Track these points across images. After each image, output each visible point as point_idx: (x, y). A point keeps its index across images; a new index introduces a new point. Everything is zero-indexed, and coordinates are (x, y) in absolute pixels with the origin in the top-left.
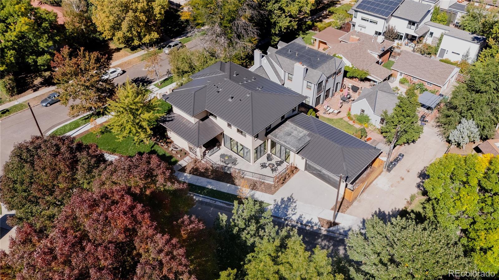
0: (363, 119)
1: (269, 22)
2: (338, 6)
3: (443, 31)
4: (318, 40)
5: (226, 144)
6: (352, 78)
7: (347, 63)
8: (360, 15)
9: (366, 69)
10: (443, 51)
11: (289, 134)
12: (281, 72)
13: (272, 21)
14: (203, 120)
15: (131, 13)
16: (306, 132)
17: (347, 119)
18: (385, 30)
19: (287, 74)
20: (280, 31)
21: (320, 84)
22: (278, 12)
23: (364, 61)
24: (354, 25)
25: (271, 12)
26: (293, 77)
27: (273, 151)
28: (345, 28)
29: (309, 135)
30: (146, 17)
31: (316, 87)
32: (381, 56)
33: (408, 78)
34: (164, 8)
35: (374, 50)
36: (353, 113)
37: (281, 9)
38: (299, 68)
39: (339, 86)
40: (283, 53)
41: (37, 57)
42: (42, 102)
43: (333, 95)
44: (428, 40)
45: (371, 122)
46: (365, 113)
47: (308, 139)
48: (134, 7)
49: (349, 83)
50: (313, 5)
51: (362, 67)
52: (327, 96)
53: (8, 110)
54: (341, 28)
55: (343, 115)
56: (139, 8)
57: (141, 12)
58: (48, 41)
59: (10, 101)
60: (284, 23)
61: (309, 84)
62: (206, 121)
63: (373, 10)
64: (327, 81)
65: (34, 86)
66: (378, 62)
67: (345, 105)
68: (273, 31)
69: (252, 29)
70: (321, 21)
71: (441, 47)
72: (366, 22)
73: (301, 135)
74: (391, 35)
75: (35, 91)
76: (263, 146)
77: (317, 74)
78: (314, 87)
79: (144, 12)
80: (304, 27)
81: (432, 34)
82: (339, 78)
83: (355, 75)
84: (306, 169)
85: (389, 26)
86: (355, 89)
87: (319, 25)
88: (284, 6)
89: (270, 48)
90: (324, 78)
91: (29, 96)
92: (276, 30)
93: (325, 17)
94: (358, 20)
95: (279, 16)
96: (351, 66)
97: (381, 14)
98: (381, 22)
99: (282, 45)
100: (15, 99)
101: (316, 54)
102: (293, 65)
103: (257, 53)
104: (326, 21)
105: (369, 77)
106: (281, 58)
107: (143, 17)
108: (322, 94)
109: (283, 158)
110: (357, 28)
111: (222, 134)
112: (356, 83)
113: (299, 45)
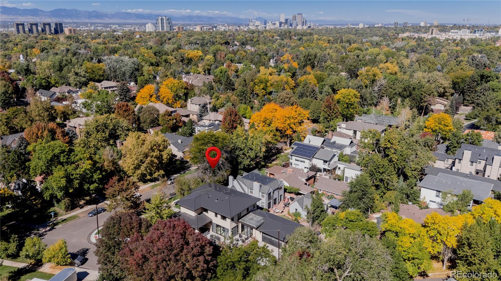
0: (297, 214)
1: (237, 162)
2: (282, 154)
3: (345, 166)
4: (269, 172)
5: (214, 230)
6: (290, 193)
7: (286, 184)
8: (294, 158)
9: (297, 187)
10: (347, 178)
11: (252, 219)
12: (246, 189)
13: (239, 161)
14: (199, 214)
15: (149, 158)
16: (261, 218)
17: (288, 216)
18: (310, 166)
19: (249, 189)
20: (244, 167)
21: (269, 194)
22: (243, 156)
23: (297, 183)
24: (291, 164)
25: (238, 156)
26: (253, 191)
27: (243, 233)
28: (286, 165)
29: (263, 219)
30: (158, 161)
31: (267, 195)
32: (307, 180)
33: (325, 192)
34: (169, 155)
35: (302, 176)
36: (291, 212)
37: (244, 154)
38: (256, 185)
39: (282, 197)
40: (246, 177)
41: (90, 185)
42: (89, 214)
43: (279, 203)
44: (338, 172)
45: (302, 216)
46: (298, 211)
47: (263, 221)
48: (151, 155)
49: (288, 196)
50: (264, 152)
51: (296, 186)
52: (275, 203)
53: (65, 220)
54: (284, 166)
55: (285, 213)
56: (154, 155)
57: (155, 158)
58: (99, 174)
59: (66, 214)
60: (246, 162)
61: (263, 194)
62: (201, 215)
63: (301, 155)
64: (273, 192)
65: (81, 205)
66: (306, 184)
67: (287, 208)
68: (239, 167)
69: (228, 165)
70: (271, 163)
71: (345, 175)
72: (298, 162)
73: (259, 219)
74: (314, 168)
75: (81, 208)
76: (236, 227)
77: (267, 188)
78: (266, 196)
79: (157, 158)
80: (260, 166)
81: (339, 168)
82: (281, 192)
83: (292, 191)
84: (263, 241)
85: (312, 164)
86: (292, 199)
87: (270, 165)
88: (246, 153)
89: (238, 176)
90: (271, 190)
91: (77, 212)
92: (241, 166)
93: (273, 160)
94: (293, 160)
95: (243, 158)
96: (289, 186)
97: (306, 156)
98: (307, 161)
99: (245, 174)
100: (69, 213)
101: (266, 178)
102: (253, 183)
103: (231, 178)
104: (274, 162)
105: (300, 192)
106: (245, 180)
107: (156, 161)
108: (272, 201)
109: (249, 236)
110: (293, 166)
111: (211, 222)
112: (293, 196)
113: (256, 174)
